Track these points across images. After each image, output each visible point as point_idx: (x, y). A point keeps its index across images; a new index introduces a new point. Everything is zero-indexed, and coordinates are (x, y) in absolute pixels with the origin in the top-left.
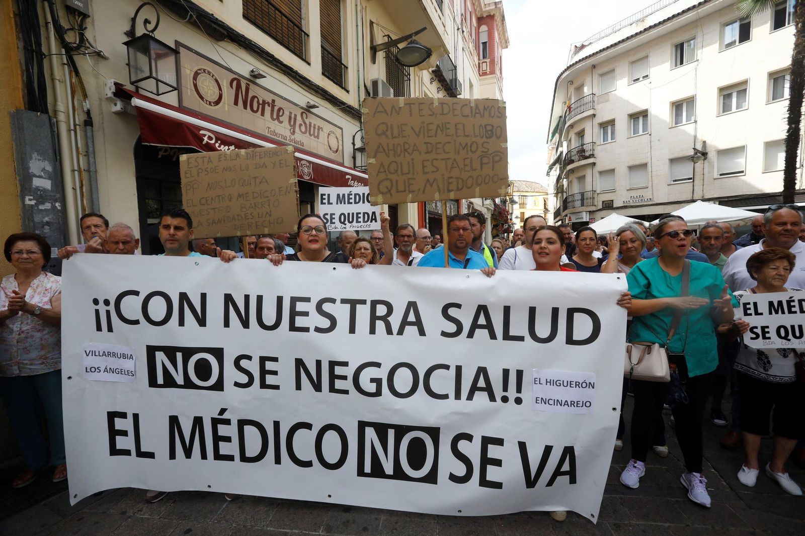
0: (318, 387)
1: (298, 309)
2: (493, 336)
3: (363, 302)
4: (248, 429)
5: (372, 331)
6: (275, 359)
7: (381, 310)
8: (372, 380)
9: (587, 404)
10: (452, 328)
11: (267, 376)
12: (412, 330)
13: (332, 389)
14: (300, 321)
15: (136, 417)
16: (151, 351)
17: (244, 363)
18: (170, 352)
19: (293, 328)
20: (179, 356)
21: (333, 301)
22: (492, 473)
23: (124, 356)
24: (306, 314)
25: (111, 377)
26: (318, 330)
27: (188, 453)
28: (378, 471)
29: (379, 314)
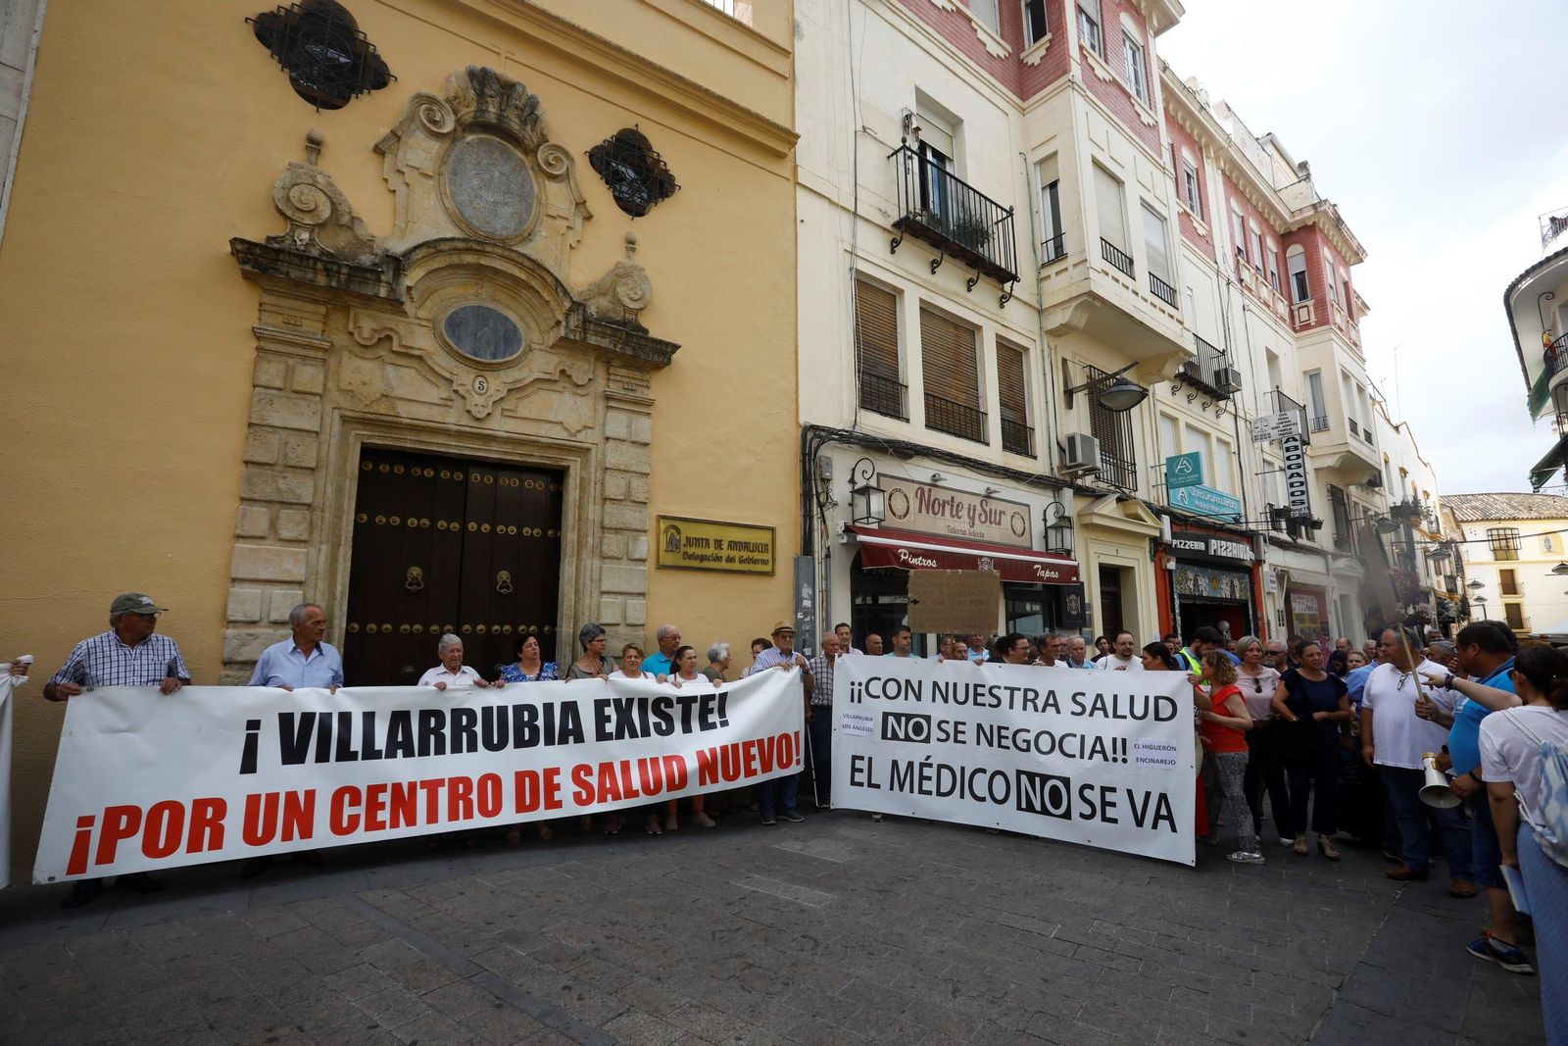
0: (991, 744)
1: (979, 692)
2: (1106, 715)
3: (1019, 689)
4: (944, 771)
5: (1025, 708)
6: (964, 724)
7: (1031, 695)
8: (1024, 741)
9: (1173, 762)
10: (1079, 709)
11: (959, 735)
12: (1051, 710)
13: (1000, 746)
14: (980, 699)
15: (870, 759)
16: (886, 715)
17: (943, 726)
18: (897, 717)
19: (976, 703)
20: (903, 719)
21: (999, 688)
22: (1110, 812)
23: (867, 719)
24: (983, 695)
25: (856, 732)
26: (990, 705)
27: (902, 788)
28: (1030, 808)
29: (1030, 698)
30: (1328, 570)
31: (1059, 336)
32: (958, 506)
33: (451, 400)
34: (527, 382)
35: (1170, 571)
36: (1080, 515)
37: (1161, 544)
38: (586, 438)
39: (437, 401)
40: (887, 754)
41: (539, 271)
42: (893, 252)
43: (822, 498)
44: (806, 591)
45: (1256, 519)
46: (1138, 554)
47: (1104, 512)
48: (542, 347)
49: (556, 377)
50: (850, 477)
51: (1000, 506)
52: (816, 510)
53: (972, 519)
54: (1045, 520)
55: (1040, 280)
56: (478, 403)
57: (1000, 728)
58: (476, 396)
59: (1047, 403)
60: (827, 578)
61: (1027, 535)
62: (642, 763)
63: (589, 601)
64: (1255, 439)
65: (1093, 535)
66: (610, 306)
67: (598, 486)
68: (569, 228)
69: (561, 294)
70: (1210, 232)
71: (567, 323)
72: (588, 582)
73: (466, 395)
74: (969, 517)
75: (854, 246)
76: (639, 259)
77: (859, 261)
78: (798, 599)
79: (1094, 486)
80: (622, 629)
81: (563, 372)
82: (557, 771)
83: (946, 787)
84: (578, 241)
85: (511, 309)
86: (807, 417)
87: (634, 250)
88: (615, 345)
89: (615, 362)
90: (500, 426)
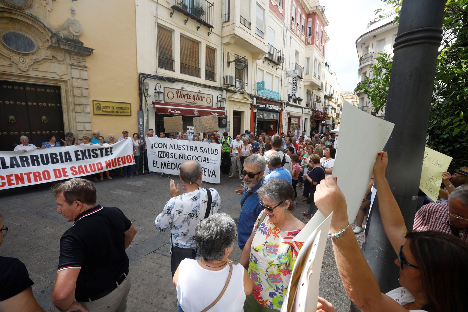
0: (182, 158)
2: (206, 153)
3: (189, 146)
4: (172, 164)
5: (190, 150)
6: (176, 154)
7: (192, 147)
9: (216, 164)
10: (201, 151)
11: (175, 157)
12: (196, 151)
13: (184, 159)
14: (180, 148)
15: (157, 162)
16: (159, 152)
17: (172, 154)
18: (162, 152)
19: (179, 149)
21: (185, 146)
23: (154, 152)
25: (153, 155)
26: (182, 150)
27: (164, 168)
29: (191, 148)
30: (303, 112)
31: (227, 45)
32: (189, 96)
33: (12, 65)
34: (40, 59)
35: (255, 112)
36: (229, 98)
37: (253, 105)
38: (65, 78)
39: (6, 65)
40: (159, 161)
41: (37, 22)
42: (171, 17)
43: (146, 95)
44: (141, 120)
45: (284, 98)
46: (246, 108)
47: (235, 97)
48: (44, 48)
49: (51, 58)
50: (155, 88)
51: (203, 95)
52: (143, 98)
53: (194, 99)
54: (217, 99)
55: (223, 27)
56: (22, 66)
57: (184, 155)
58: (21, 64)
59: (221, 65)
60: (148, 116)
61: (211, 103)
62: (90, 165)
63: (73, 124)
64: (287, 77)
65: (232, 103)
66: (68, 34)
67: (71, 92)
68: (46, 4)
69: (47, 31)
70: (284, 12)
71: (51, 40)
72: (72, 119)
73: (17, 63)
74: (193, 99)
75: (156, 14)
76: (77, 17)
77: (158, 20)
78: (139, 122)
79: (234, 90)
80: (84, 132)
81: (53, 56)
82: (66, 168)
83: (173, 168)
84: (52, 9)
85: (29, 34)
86: (140, 71)
87: (74, 14)
88: (71, 49)
89: (72, 53)
90: (32, 73)
